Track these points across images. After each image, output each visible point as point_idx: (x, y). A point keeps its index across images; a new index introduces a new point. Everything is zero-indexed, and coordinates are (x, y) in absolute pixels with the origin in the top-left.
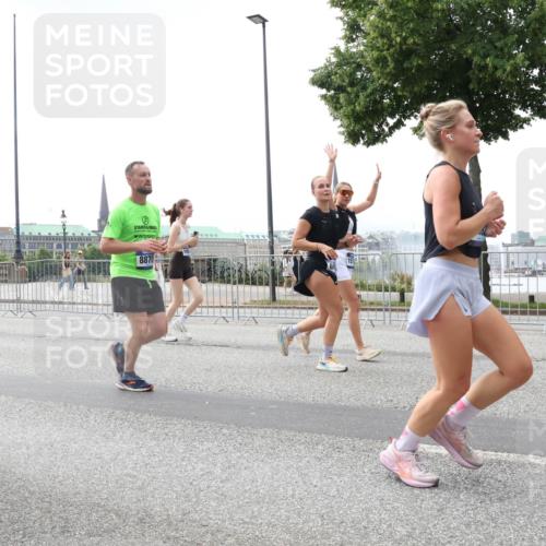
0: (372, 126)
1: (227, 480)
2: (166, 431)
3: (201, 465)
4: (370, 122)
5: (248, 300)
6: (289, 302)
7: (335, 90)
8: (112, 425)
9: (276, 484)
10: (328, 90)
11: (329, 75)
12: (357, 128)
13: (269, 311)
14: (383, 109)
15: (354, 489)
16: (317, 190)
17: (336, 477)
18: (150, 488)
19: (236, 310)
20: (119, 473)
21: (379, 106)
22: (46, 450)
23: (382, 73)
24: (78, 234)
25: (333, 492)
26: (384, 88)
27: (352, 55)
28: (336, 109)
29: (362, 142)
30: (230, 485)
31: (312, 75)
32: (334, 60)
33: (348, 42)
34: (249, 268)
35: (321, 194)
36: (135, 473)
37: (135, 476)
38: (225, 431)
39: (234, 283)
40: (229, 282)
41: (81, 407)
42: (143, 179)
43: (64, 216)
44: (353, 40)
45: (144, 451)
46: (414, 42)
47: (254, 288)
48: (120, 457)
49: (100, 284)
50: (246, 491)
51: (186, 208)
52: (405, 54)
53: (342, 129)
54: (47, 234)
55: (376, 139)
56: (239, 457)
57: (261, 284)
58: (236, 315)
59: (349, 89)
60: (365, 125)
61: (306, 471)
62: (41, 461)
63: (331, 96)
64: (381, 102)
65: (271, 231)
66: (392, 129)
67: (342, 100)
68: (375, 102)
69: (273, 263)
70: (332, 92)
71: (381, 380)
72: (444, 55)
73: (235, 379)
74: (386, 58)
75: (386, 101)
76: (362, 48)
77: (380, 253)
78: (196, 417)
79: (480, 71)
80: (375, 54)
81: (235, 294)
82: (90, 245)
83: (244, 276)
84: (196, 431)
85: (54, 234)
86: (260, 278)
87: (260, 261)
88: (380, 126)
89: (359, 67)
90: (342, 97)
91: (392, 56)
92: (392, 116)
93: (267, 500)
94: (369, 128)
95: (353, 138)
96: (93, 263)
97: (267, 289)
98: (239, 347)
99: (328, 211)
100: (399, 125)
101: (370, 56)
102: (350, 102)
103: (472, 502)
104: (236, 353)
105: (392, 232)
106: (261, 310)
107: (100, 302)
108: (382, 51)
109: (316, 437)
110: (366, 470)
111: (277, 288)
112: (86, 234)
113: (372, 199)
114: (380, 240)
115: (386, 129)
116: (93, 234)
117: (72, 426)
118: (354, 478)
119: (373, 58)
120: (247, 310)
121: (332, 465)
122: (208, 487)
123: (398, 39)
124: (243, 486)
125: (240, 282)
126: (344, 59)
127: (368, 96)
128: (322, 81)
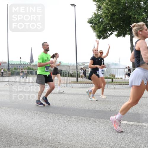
0: (104, 34)
1: (65, 130)
2: (48, 117)
3: (58, 126)
4: (104, 33)
5: (70, 82)
6: (82, 82)
7: (94, 24)
8: (34, 115)
9: (78, 131)
10: (92, 24)
11: (92, 20)
12: (100, 34)
13: (76, 84)
14: (107, 29)
15: (99, 133)
16: (94, 52)
17: (94, 130)
18: (44, 132)
19: (67, 84)
20: (36, 128)
21: (106, 29)
22: (16, 122)
23: (107, 20)
24: (24, 63)
25: (94, 133)
26: (108, 24)
27: (99, 15)
28: (94, 29)
29: (101, 38)
30: (65, 131)
31: (88, 20)
32: (94, 16)
33: (98, 11)
34: (71, 73)
35: (95, 53)
36: (40, 128)
37: (40, 129)
38: (64, 117)
39: (67, 77)
40: (65, 76)
41: (25, 110)
42: (47, 47)
43: (21, 59)
44: (99, 11)
45: (42, 122)
46: (116, 11)
47: (72, 78)
48: (36, 124)
49: (30, 77)
50: (70, 133)
51: (57, 55)
52: (113, 14)
53: (96, 35)
54: (16, 63)
55: (105, 37)
56: (68, 124)
57: (74, 77)
58: (67, 85)
59: (98, 24)
60: (102, 34)
61: (86, 128)
62: (15, 125)
63: (93, 26)
64: (107, 27)
65: (77, 63)
66: (110, 35)
67: (96, 27)
68: (105, 27)
69: (77, 71)
70: (93, 25)
71: (107, 103)
72: (124, 14)
73: (67, 103)
74: (108, 16)
75: (108, 27)
76: (101, 13)
77: (106, 68)
78: (56, 113)
79: (133, 19)
80: (105, 14)
81: (67, 80)
82: (28, 66)
83: (69, 75)
84: (56, 117)
85: (18, 63)
86: (74, 75)
87: (74, 71)
88: (106, 34)
89: (101, 18)
90: (96, 26)
91: (110, 15)
92: (110, 31)
93: (76, 136)
94: (103, 35)
95: (99, 37)
96: (29, 71)
97: (76, 78)
98: (68, 94)
99: (97, 58)
100: (111, 34)
101: (104, 15)
102: (98, 28)
103: (131, 136)
104: (67, 96)
105: (110, 63)
106: (74, 84)
107: (30, 82)
108: (107, 14)
109: (89, 118)
110: (103, 127)
111: (78, 78)
112: (27, 64)
113: (107, 54)
114: (106, 65)
115: (108, 35)
116: (28, 64)
117: (23, 115)
118: (99, 130)
119: (104, 16)
120: (70, 84)
121: (93, 126)
122: (60, 132)
123: (111, 11)
124: (69, 132)
125: (68, 76)
126: (97, 16)
127: (103, 26)
128: (90, 22)
